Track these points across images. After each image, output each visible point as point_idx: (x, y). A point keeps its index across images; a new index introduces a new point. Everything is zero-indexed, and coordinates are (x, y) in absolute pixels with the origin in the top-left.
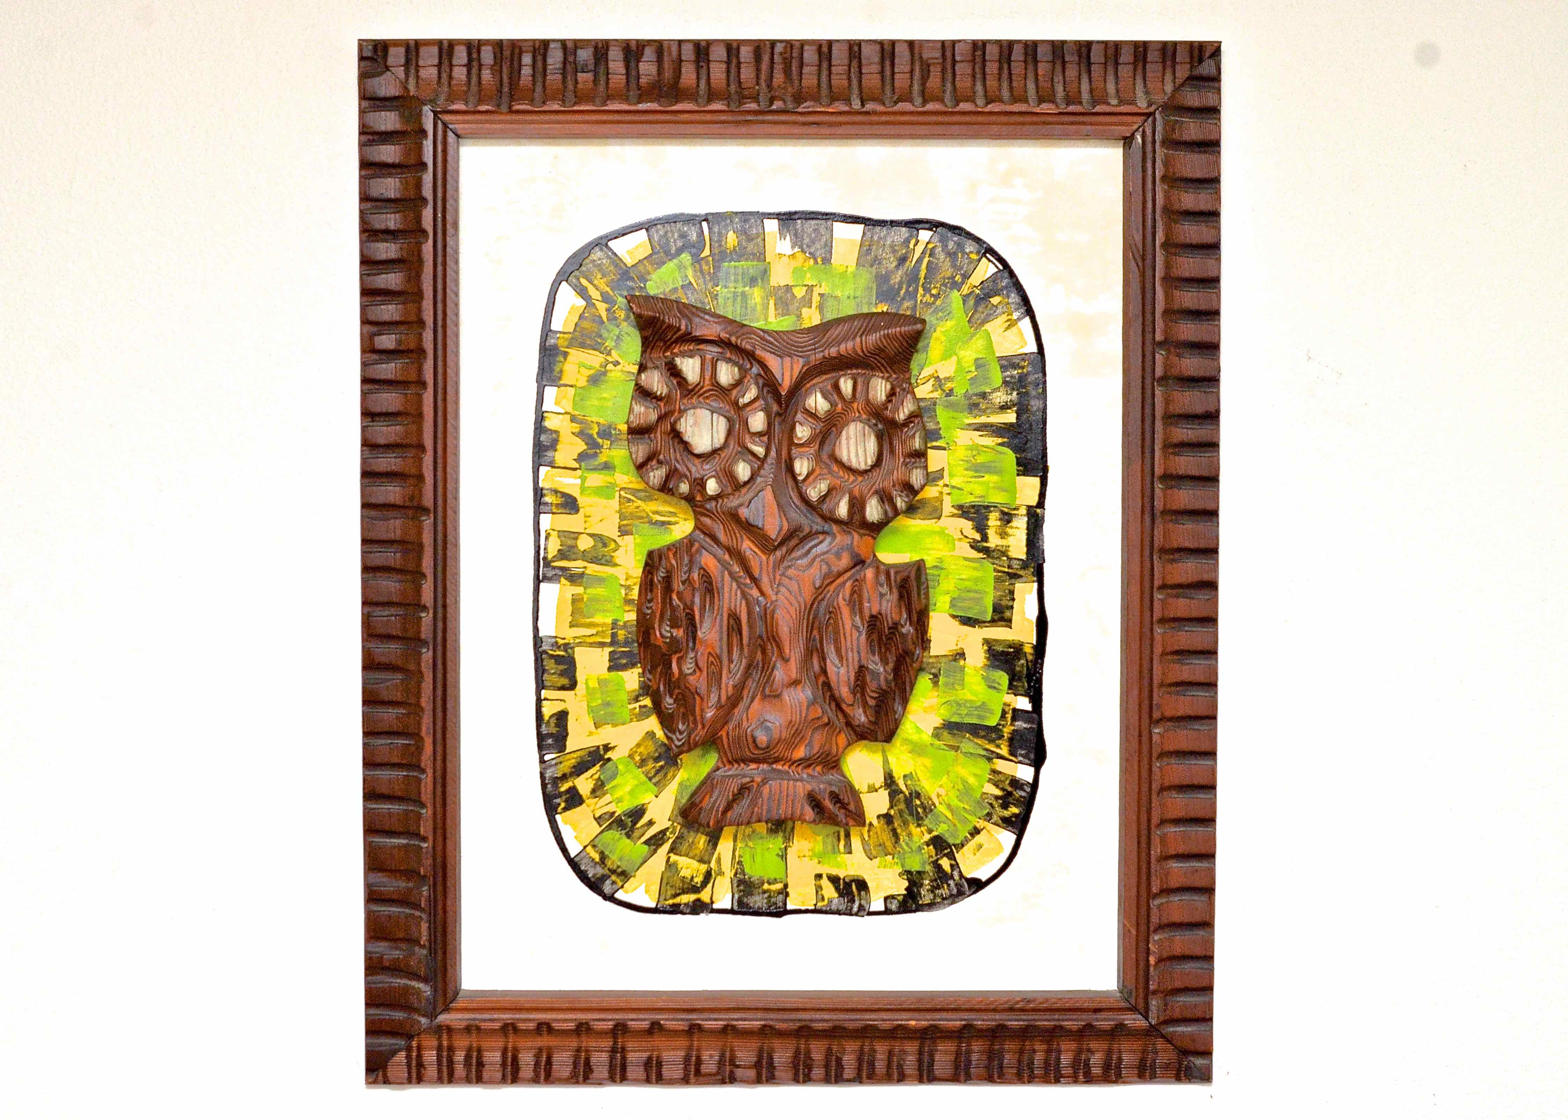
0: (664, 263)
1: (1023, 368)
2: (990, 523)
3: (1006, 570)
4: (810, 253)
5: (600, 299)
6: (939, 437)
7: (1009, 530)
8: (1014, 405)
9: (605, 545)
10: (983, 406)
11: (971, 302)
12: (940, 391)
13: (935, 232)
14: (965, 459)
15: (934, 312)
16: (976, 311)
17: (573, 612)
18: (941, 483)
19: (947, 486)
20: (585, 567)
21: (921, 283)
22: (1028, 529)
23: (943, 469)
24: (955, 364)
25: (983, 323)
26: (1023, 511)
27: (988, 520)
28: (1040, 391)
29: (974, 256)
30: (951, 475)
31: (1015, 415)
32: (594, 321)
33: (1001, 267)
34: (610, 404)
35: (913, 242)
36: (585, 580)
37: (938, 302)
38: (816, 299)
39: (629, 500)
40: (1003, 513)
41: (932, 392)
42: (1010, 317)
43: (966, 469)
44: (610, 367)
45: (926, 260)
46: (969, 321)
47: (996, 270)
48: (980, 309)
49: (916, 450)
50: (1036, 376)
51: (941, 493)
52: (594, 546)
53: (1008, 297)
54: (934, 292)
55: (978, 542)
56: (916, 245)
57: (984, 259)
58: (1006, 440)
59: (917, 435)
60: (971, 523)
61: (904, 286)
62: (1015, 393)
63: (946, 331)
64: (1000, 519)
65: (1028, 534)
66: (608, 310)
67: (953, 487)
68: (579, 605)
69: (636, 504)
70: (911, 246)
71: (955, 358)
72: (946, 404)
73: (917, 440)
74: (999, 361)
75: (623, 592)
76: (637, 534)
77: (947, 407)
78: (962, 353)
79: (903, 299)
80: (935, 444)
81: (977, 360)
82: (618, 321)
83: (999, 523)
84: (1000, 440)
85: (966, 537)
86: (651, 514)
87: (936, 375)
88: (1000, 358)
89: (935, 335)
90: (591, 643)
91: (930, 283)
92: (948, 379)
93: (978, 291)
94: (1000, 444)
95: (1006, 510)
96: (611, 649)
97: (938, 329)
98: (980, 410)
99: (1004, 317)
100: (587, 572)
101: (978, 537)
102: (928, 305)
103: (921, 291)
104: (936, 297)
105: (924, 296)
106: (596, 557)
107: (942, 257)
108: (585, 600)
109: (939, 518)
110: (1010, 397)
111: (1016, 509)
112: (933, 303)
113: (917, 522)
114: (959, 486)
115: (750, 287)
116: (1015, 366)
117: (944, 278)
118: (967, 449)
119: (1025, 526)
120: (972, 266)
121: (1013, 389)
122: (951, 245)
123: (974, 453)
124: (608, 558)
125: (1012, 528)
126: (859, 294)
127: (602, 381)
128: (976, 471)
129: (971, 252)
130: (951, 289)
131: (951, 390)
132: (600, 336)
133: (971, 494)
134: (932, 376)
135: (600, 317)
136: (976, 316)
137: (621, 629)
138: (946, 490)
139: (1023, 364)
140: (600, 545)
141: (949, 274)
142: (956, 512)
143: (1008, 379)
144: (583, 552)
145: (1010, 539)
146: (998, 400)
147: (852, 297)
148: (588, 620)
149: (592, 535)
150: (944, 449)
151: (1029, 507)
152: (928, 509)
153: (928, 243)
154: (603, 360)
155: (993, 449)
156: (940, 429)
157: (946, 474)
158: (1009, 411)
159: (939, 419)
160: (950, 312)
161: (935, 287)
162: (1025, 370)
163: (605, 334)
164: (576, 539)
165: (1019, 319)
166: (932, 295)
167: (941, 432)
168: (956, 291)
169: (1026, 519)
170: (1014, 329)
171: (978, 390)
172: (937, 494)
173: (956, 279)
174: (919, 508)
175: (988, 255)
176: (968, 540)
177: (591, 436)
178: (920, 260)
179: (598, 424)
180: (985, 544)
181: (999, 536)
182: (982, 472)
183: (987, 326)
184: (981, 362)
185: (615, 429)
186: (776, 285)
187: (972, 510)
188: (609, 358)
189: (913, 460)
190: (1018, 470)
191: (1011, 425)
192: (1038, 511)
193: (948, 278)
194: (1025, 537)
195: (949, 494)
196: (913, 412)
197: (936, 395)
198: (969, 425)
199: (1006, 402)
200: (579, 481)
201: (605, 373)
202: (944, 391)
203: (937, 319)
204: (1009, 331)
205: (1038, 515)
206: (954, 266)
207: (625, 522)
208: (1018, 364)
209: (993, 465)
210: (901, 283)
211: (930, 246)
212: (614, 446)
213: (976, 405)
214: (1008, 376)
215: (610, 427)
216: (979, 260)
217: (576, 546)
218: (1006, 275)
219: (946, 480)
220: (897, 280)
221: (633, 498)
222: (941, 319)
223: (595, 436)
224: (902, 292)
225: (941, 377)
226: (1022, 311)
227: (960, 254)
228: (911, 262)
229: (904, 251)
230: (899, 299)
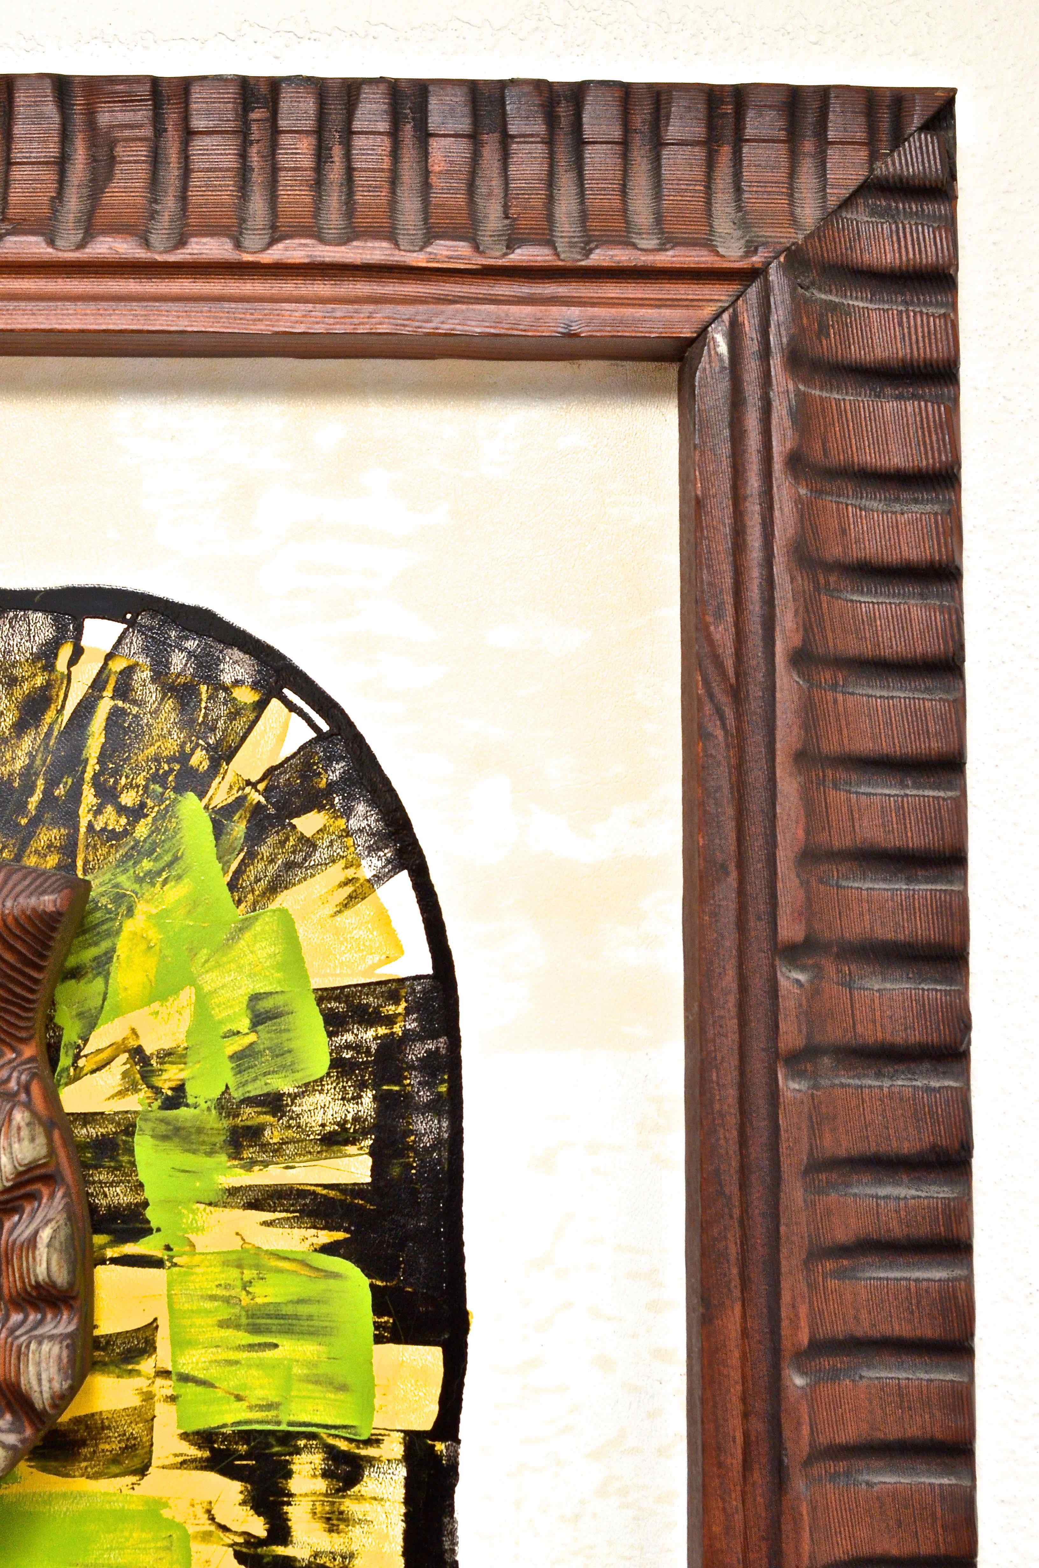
1: (390, 1021)
2: (294, 1485)
6: (143, 1230)
7: (348, 1505)
8: (365, 1133)
10: (272, 1136)
11: (239, 828)
12: (145, 1093)
13: (132, 624)
14: (220, 1292)
15: (127, 857)
16: (251, 856)
18: (147, 1365)
19: (165, 1374)
21: (88, 776)
22: (408, 1500)
23: (152, 1327)
24: (188, 1013)
25: (275, 887)
26: (393, 1448)
27: (289, 1474)
28: (443, 1088)
29: (246, 696)
30: (179, 1344)
31: (368, 1161)
33: (325, 727)
35: (66, 652)
37: (142, 830)
40: (332, 1453)
41: (121, 1094)
42: (350, 873)
43: (224, 1324)
45: (105, 706)
46: (232, 886)
47: (313, 735)
48: (265, 850)
49: (38, 1286)
50: (430, 1045)
51: (149, 1397)
53: (347, 813)
54: (128, 799)
55: (262, 1542)
56: (73, 661)
57: (275, 703)
58: (340, 1235)
59: (45, 1234)
60: (237, 1486)
61: (40, 783)
62: (368, 1097)
63: (166, 913)
64: (325, 1474)
65: (408, 1518)
67: (185, 1378)
70: (61, 664)
71: (188, 995)
72: (162, 1129)
73: (42, 1250)
74: (320, 1001)
77: (165, 1138)
78: (210, 981)
79: (36, 821)
80: (130, 1249)
81: (255, 998)
83: (321, 1485)
84: (326, 1237)
85: (225, 1529)
87: (133, 1043)
88: (324, 996)
89: (130, 926)
91: (116, 773)
92: (167, 1056)
93: (256, 797)
94: (328, 1249)
95: (343, 1445)
97: (141, 908)
98: (264, 1147)
99: (336, 873)
101: (258, 1527)
102: (112, 836)
103: (89, 797)
104: (136, 813)
105: (98, 811)
107: (150, 694)
109: (142, 1471)
110: (352, 1108)
111: (373, 1441)
112: (126, 833)
113: (81, 1484)
114: (201, 1375)
116: (370, 1018)
117: (157, 759)
118: (226, 1264)
119: (400, 1492)
120: (239, 725)
121: (362, 1086)
122: (178, 661)
123: (248, 1274)
125: (360, 1498)
128: (255, 1329)
129: (237, 683)
130: (179, 789)
131: (180, 1089)
133: (239, 1398)
134: (118, 1048)
136: (252, 872)
138: (163, 1388)
139: (391, 1009)
141: (171, 746)
142: (194, 1452)
143: (347, 1055)
145: (356, 1532)
146: (319, 1118)
150: (154, 1263)
151: (413, 1439)
152: (111, 1446)
153: (109, 657)
155: (304, 1263)
156: (146, 1204)
157: (162, 1340)
158: (351, 1149)
159: (143, 1175)
160: (176, 859)
161: (130, 786)
162: (397, 1029)
165: (379, 878)
166: (121, 810)
167: (149, 1213)
168: (191, 796)
169: (402, 1472)
170: (362, 908)
171: (256, 1089)
172: (136, 1401)
173: (194, 761)
174: (83, 1443)
175: (286, 691)
176: (230, 1538)
178: (86, 708)
180: (280, 1550)
181: (321, 1526)
182: (268, 1331)
183: (285, 900)
184: (266, 1005)
187: (243, 1448)
189: (33, 1317)
190: (377, 1325)
191: (355, 1190)
192: (440, 1447)
193: (170, 760)
194: (398, 1528)
195: (173, 1399)
196: (31, 1167)
197: (135, 1102)
198: (233, 1192)
199: (342, 1124)
202: (157, 1091)
203: (139, 880)
204: (347, 913)
205: (437, 1458)
206: (187, 723)
208: (377, 1011)
209: (303, 1310)
210: (28, 773)
211: (118, 665)
213: (254, 1133)
214: (348, 1046)
216: (260, 706)
218: (340, 748)
219: (163, 1356)
220: (18, 765)
222: (151, 877)
224: (34, 801)
225: (149, 1049)
226: (388, 853)
227: (203, 688)
228: (60, 712)
229: (39, 681)
230: (24, 821)
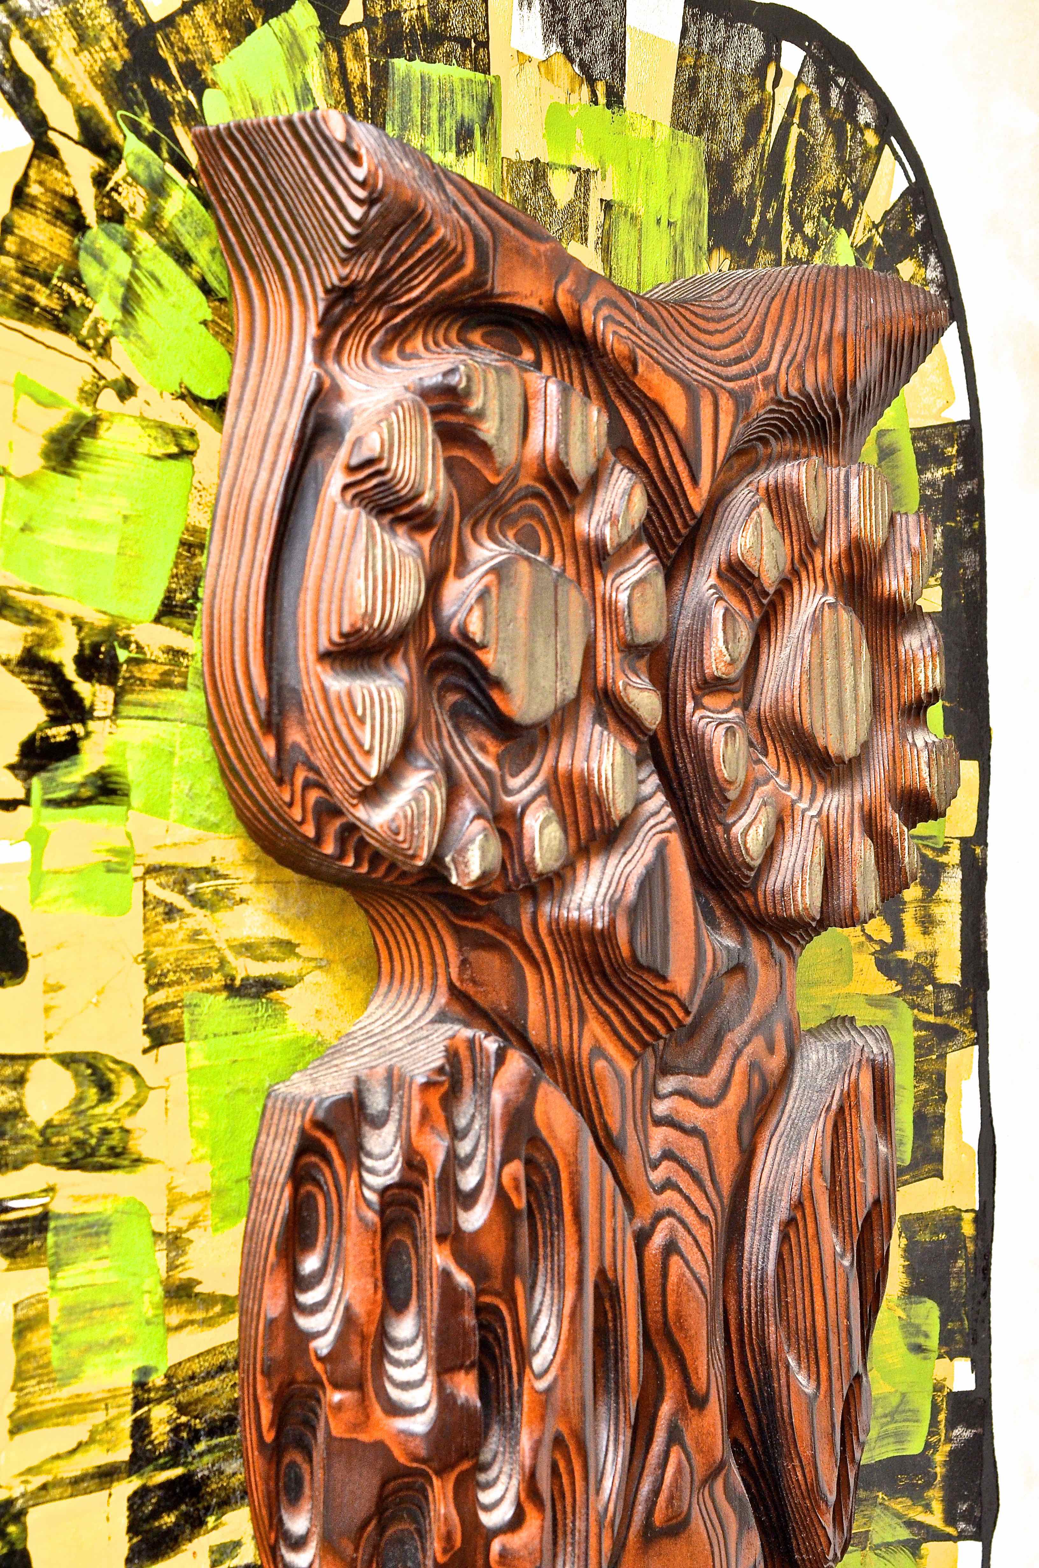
0: (250, 28)
1: (949, 461)
2: (905, 893)
3: (931, 1018)
4: (582, 65)
5: (74, 131)
7: (933, 908)
8: (938, 565)
9: (106, 1090)
11: (871, 268)
13: (808, 53)
17: (20, 1375)
20: (50, 1190)
21: (786, 202)
22: (962, 902)
26: (956, 854)
28: (976, 526)
29: (870, 140)
31: (940, 592)
32: (58, 216)
33: (913, 179)
34: (109, 546)
35: (771, 74)
36: (51, 1238)
38: (595, 214)
39: (171, 912)
44: (108, 400)
45: (795, 131)
47: (907, 185)
50: (969, 486)
52: (80, 1100)
53: (925, 263)
54: (809, 229)
55: (889, 949)
56: (775, 84)
57: (887, 150)
61: (758, 205)
62: (939, 532)
64: (922, 883)
65: (964, 916)
66: (100, 180)
68: (36, 1340)
69: (190, 924)
70: (768, 86)
74: (913, 440)
75: (161, 1259)
76: (194, 1037)
79: (756, 243)
81: (880, 434)
82: (129, 226)
83: (920, 893)
85: (870, 939)
86: (230, 956)
88: (915, 435)
90: (76, 1482)
91: (801, 204)
93: (878, 240)
95: (930, 854)
96: (133, 1484)
100: (56, 1207)
101: (887, 935)
103: (786, 224)
104: (813, 244)
105: (791, 239)
106: (80, 1144)
107: (821, 129)
108: (54, 1317)
110: (932, 542)
111: (945, 849)
115: (459, 153)
117: (824, 194)
119: (959, 894)
120: (869, 168)
122: (834, 99)
124: (114, 1140)
125: (939, 901)
126: (677, 214)
127: (86, 456)
129: (866, 125)
130: (836, 225)
132: (75, 278)
135: (73, 202)
137: (159, 1401)
139: (949, 450)
140: (92, 1093)
141: (832, 181)
143: (928, 492)
144: (42, 1133)
145: (937, 932)
147: (664, 222)
148: (63, 1395)
149: (67, 1060)
151: (964, 845)
153: (796, 84)
154: (89, 375)
158: (931, 580)
161: (809, 217)
162: (953, 470)
163: (90, 272)
164: (19, 1081)
166: (806, 239)
168: (843, 233)
169: (959, 875)
173: (845, 198)
175: (893, 140)
176: (872, 947)
177: (55, 670)
178: (784, 131)
179: (79, 624)
180: (900, 954)
181: (919, 929)
184: (886, 441)
185: (126, 643)
186: (514, 158)
188: (102, 365)
192: (978, 850)
193: (831, 195)
194: (958, 925)
200: (23, 852)
201: (90, 427)
205: (977, 861)
206: (839, 160)
207: (160, 997)
208: (942, 452)
210: (751, 194)
211: (802, 93)
212: (125, 710)
214: (928, 484)
215: (110, 632)
216: (880, 153)
217: (16, 1114)
218: (922, 201)
220: (745, 185)
221: (180, 901)
223: (70, 671)
224: (755, 221)
227: (849, 126)
228: (769, 132)
229: (756, 99)
230: (749, 242)
